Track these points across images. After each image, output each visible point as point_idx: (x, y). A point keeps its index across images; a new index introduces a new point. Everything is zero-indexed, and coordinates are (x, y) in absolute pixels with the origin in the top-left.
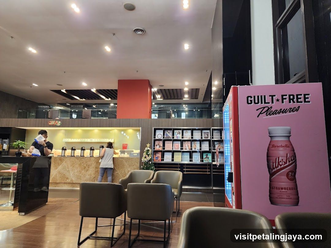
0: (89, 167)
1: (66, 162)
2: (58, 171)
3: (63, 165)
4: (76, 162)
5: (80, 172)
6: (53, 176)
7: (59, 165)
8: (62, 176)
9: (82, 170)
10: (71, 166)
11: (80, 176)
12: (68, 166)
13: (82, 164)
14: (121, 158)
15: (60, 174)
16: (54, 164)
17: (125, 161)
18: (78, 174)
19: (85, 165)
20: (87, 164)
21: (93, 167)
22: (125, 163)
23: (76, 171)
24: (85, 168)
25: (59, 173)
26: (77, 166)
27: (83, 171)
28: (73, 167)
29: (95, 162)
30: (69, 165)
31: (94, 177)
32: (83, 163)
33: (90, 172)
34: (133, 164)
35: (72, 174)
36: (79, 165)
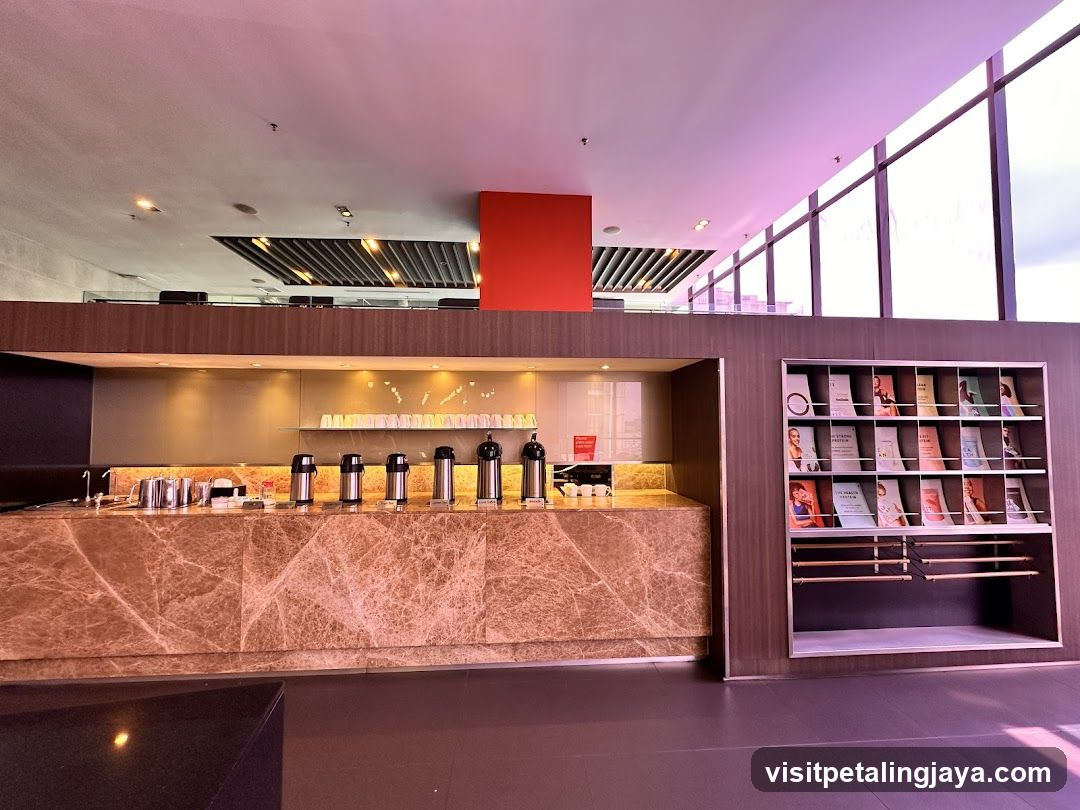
0: (450, 565)
1: (322, 541)
2: (282, 590)
3: (305, 557)
4: (377, 539)
5: (406, 589)
6: (255, 618)
7: (283, 556)
8: (305, 613)
9: (415, 577)
10: (353, 559)
11: (406, 612)
12: (337, 562)
13: (415, 549)
14: (615, 512)
15: (297, 602)
16: (257, 554)
17: (633, 529)
18: (392, 602)
19: (430, 555)
20: (439, 549)
21: (473, 564)
22: (636, 535)
23: (381, 584)
24: (429, 567)
25: (289, 598)
26: (387, 558)
27: (421, 586)
28: (366, 565)
29: (482, 535)
30: (340, 556)
31: (483, 615)
32: (416, 542)
33: (458, 586)
34: (676, 542)
35: (360, 602)
36: (397, 553)
